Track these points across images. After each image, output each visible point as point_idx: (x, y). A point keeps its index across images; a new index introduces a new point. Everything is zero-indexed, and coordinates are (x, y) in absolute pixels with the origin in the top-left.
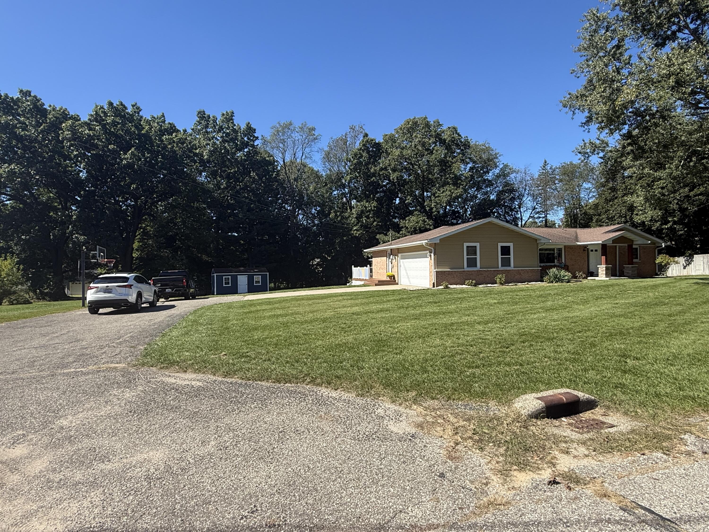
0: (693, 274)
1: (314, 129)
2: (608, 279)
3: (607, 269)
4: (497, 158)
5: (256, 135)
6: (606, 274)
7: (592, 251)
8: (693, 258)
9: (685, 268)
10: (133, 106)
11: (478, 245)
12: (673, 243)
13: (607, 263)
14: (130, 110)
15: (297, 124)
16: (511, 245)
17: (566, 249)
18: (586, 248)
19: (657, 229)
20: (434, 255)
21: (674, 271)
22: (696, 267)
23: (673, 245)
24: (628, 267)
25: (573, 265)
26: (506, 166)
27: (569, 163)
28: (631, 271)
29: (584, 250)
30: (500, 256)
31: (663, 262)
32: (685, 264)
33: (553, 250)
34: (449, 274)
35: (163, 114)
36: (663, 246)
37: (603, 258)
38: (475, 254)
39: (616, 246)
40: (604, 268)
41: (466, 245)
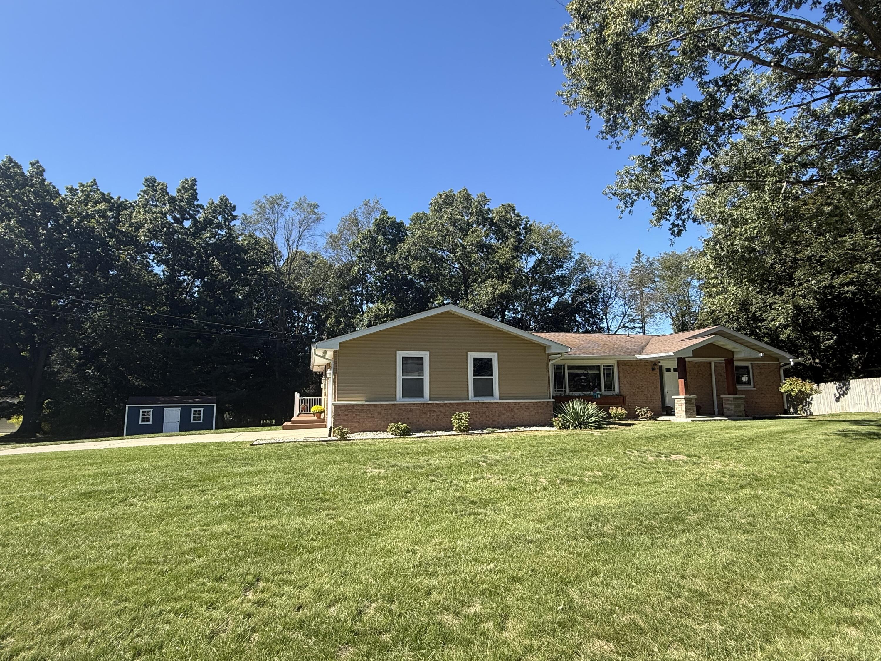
0: (852, 411)
1: (316, 206)
2: (689, 420)
3: (688, 401)
4: (570, 246)
5: (234, 213)
6: (686, 412)
7: (668, 370)
8: (849, 384)
9: (838, 400)
10: (33, 164)
11: (425, 355)
12: (817, 361)
13: (687, 390)
14: (27, 170)
15: (293, 199)
16: (494, 356)
17: (621, 366)
18: (655, 364)
19: (788, 337)
20: (335, 373)
21: (822, 406)
22: (854, 400)
23: (817, 363)
24: (728, 400)
25: (634, 394)
26: (582, 257)
27: (670, 253)
28: (733, 407)
29: (653, 369)
30: (471, 377)
31: (792, 390)
32: (838, 395)
33: (599, 367)
34: (362, 411)
35: (95, 180)
36: (792, 363)
37: (681, 382)
38: (421, 371)
39: (710, 363)
40: (683, 401)
41: (401, 354)
